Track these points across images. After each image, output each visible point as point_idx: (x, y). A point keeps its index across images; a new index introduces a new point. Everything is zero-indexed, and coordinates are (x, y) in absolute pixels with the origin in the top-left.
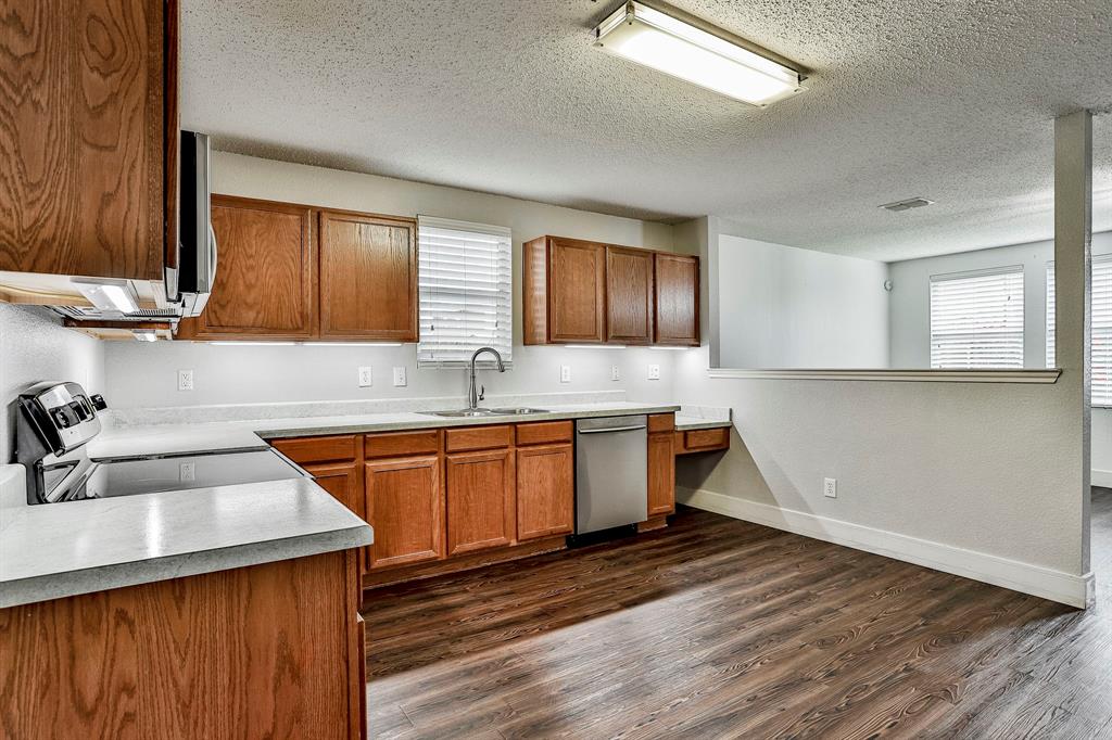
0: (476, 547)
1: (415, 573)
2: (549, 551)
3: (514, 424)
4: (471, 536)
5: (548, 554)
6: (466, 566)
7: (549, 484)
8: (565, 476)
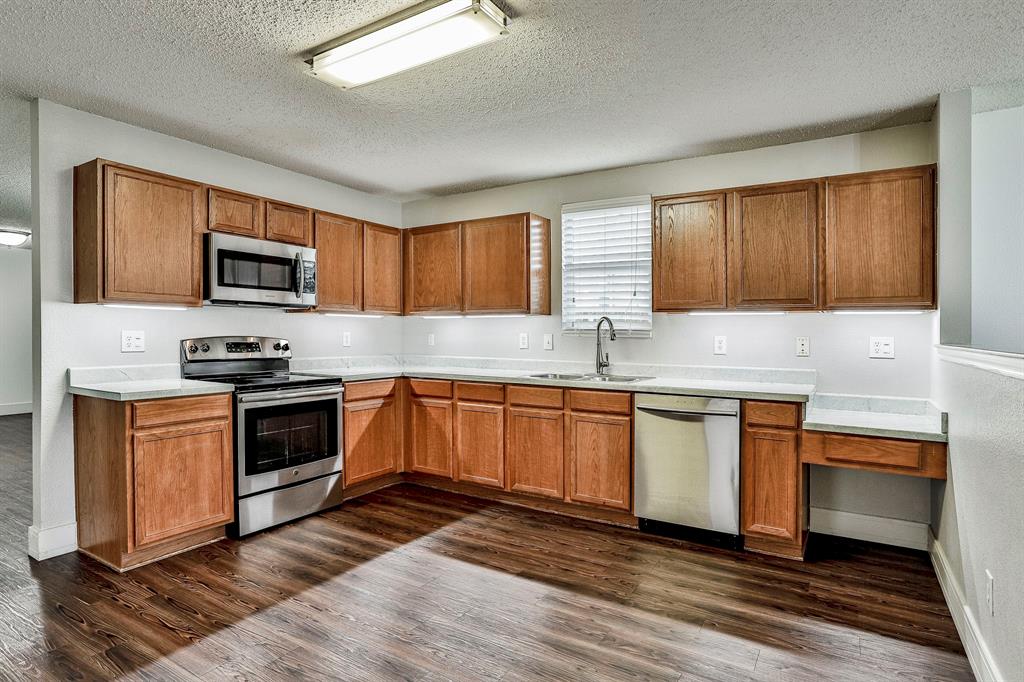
0: (531, 491)
1: (501, 496)
2: (618, 524)
3: (565, 388)
4: (528, 479)
5: (615, 526)
6: (538, 506)
7: (603, 453)
8: (621, 450)
